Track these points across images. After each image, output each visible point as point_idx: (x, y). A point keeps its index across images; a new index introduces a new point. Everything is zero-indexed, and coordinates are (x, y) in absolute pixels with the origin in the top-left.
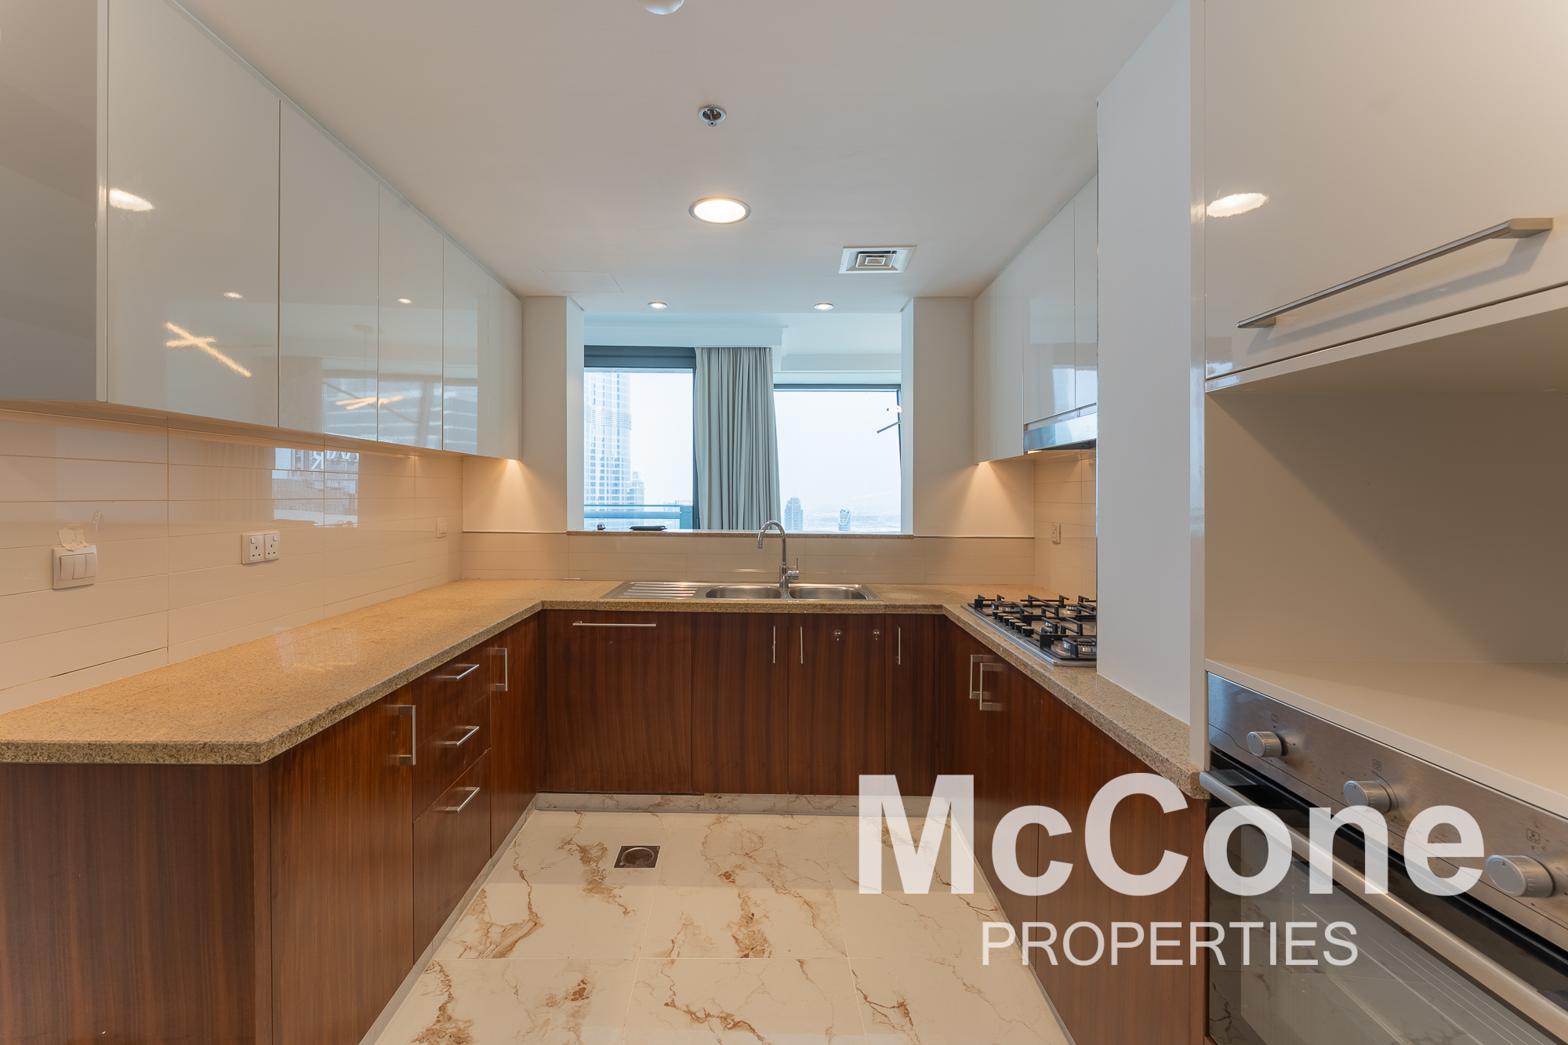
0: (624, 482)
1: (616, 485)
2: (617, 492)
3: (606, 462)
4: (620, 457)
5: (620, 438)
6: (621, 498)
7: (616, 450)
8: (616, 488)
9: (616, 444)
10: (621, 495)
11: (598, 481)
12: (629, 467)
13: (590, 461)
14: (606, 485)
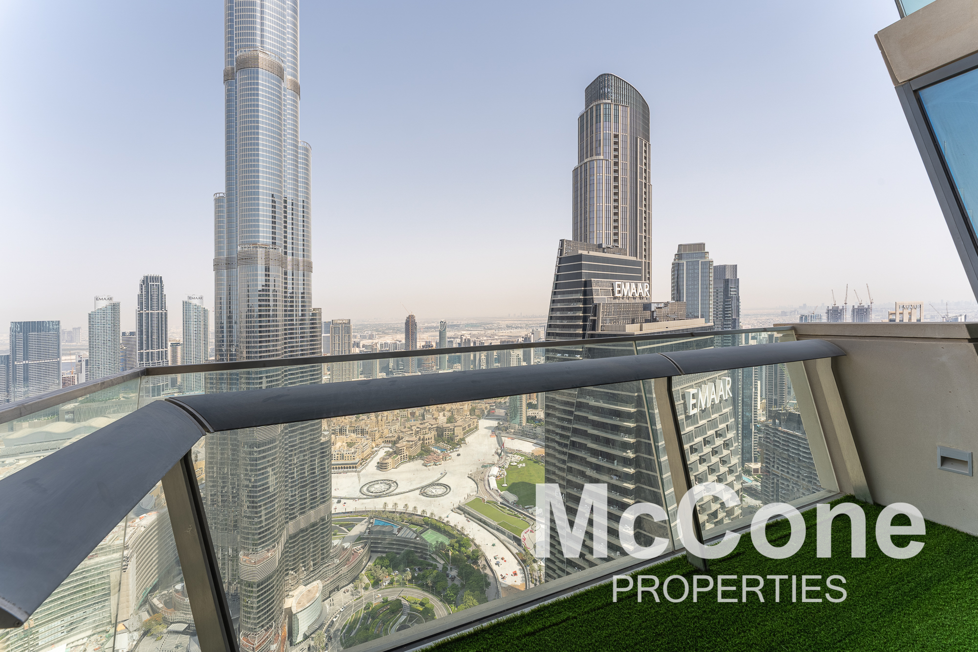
0: (309, 308)
2: (305, 315)
4: (305, 291)
5: (305, 278)
6: (306, 320)
7: (302, 287)
9: (302, 282)
10: (306, 318)
12: (312, 298)
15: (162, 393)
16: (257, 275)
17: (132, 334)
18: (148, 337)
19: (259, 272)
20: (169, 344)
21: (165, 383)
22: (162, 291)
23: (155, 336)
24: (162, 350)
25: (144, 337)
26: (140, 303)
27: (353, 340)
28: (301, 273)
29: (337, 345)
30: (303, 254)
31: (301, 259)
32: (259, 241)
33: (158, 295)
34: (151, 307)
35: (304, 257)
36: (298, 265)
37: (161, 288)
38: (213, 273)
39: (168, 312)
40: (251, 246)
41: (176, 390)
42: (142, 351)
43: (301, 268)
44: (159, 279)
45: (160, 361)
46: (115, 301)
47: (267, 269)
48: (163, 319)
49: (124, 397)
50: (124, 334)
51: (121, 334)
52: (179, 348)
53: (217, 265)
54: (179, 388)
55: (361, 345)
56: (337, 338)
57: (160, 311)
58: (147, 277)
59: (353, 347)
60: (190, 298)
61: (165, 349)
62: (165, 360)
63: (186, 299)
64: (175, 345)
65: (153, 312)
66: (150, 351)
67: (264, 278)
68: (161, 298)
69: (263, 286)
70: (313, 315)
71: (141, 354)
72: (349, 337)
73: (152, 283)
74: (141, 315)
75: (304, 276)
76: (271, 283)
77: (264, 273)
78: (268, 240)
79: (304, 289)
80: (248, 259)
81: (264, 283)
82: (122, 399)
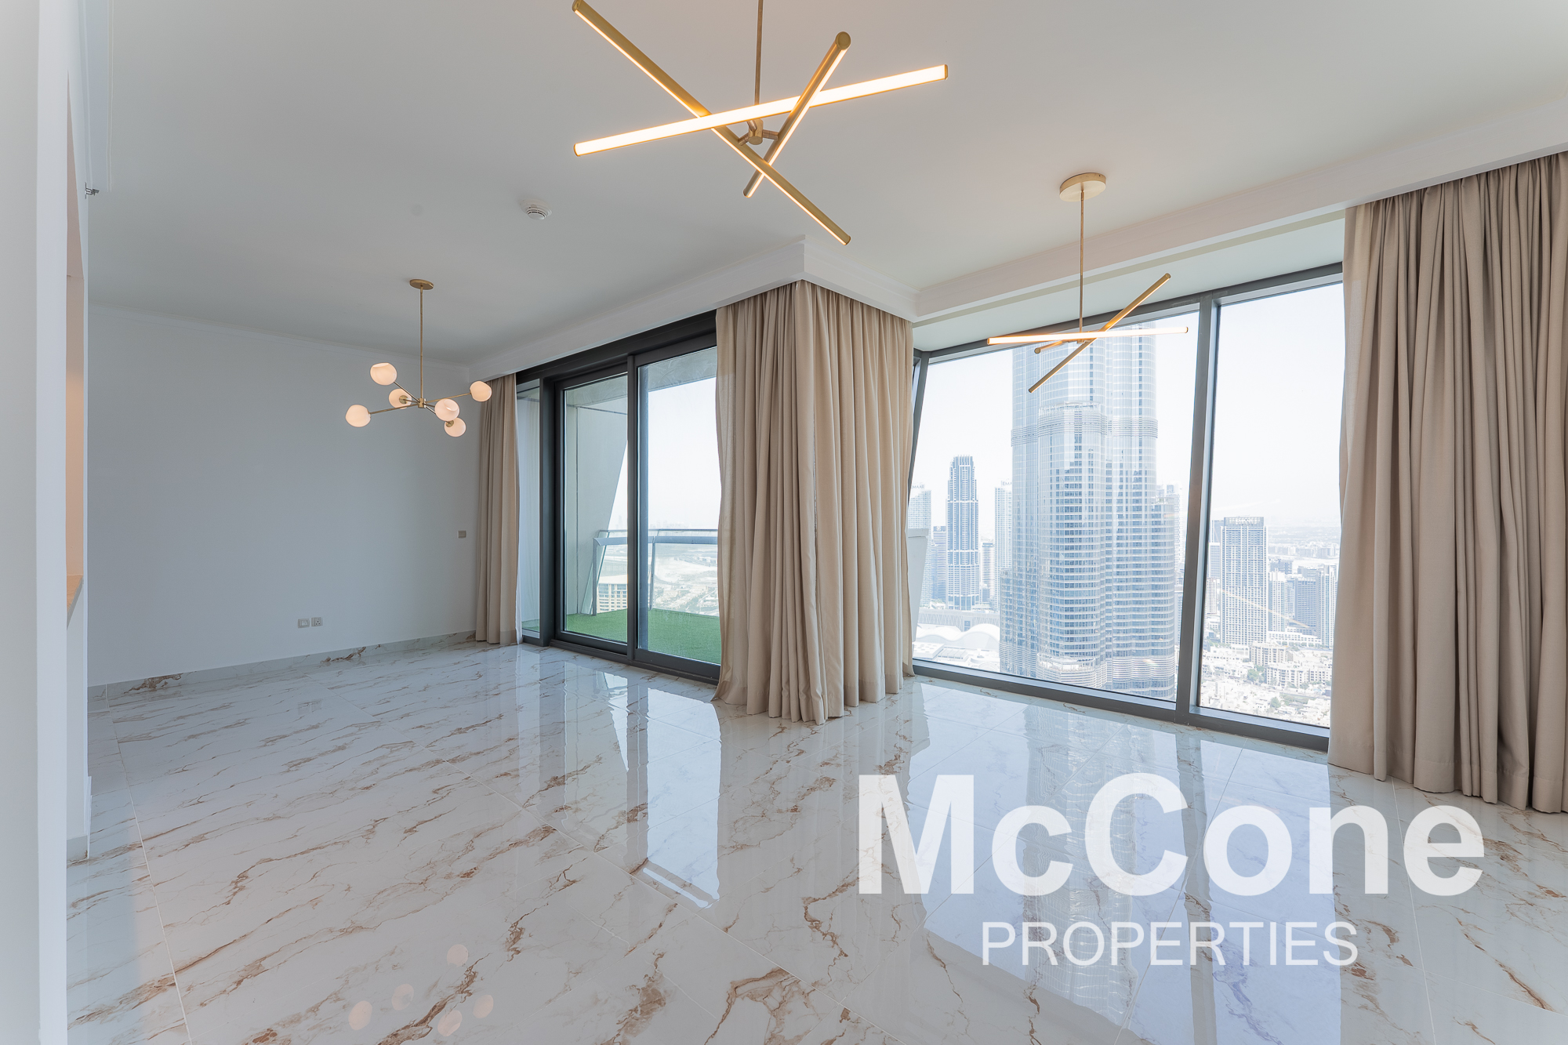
0: (1148, 498)
1: (1137, 501)
2: (1139, 509)
3: (1124, 477)
4: (1143, 470)
5: (1143, 448)
6: (1143, 516)
7: (1138, 462)
8: (1137, 505)
9: (1138, 455)
10: (1143, 513)
11: (1115, 498)
12: (1154, 480)
13: (1106, 476)
14: (1124, 501)
15: (972, 607)
16: (1062, 449)
17: (943, 528)
18: (957, 534)
19: (1066, 445)
20: (980, 544)
21: (976, 595)
22: (973, 476)
23: (965, 534)
24: (972, 551)
25: (954, 534)
26: (951, 492)
27: (1270, 557)
28: (1136, 440)
29: (1234, 564)
30: (1140, 410)
31: (1135, 417)
32: (1067, 399)
33: (969, 480)
34: (961, 496)
35: (1140, 413)
36: (1130, 428)
37: (971, 471)
38: (1011, 449)
39: (979, 503)
40: (1056, 407)
41: (988, 606)
42: (951, 551)
43: (1136, 431)
44: (969, 460)
45: (970, 565)
46: (926, 489)
47: (1078, 439)
48: (973, 511)
49: (933, 606)
50: (935, 528)
51: (932, 529)
52: (992, 549)
53: (1015, 438)
54: (990, 604)
55: (1295, 568)
56: (1234, 550)
57: (971, 501)
58: (957, 458)
59: (1272, 570)
60: (1003, 483)
61: (975, 550)
62: (975, 565)
63: (999, 486)
64: (987, 546)
65: (963, 502)
66: (960, 551)
67: (1073, 453)
68: (972, 482)
69: (1071, 464)
70: (1158, 508)
71: (951, 554)
72: (1261, 550)
73: (962, 466)
74: (950, 506)
75: (1140, 445)
76: (1085, 460)
77: (1073, 445)
78: (1085, 395)
79: (1140, 465)
80: (1053, 427)
81: (1073, 460)
82: (932, 608)
